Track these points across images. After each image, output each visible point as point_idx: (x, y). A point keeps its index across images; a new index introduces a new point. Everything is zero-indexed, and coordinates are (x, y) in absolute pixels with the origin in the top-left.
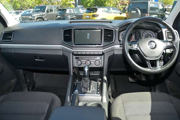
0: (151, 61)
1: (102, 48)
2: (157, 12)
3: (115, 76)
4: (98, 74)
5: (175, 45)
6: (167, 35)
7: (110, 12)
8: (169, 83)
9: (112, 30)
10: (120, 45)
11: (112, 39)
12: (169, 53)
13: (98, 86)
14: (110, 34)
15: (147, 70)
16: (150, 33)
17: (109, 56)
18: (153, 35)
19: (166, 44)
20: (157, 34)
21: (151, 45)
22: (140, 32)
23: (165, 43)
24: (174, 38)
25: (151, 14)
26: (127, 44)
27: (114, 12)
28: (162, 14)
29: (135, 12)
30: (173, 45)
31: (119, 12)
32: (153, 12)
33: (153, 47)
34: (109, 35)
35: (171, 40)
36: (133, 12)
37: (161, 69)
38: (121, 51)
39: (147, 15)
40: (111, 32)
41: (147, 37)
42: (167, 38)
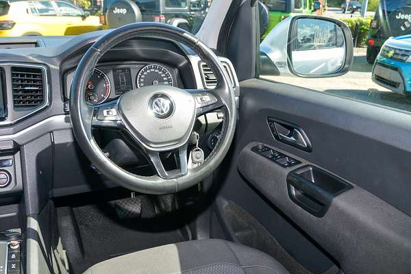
0: (162, 154)
1: (11, 129)
2: (184, 11)
3: (74, 209)
4: (14, 214)
5: (224, 102)
6: (203, 72)
7: (50, 13)
8: (226, 208)
9: (39, 70)
10: (66, 113)
11: (42, 96)
12: (215, 124)
13: (10, 255)
14: (34, 81)
15: (154, 182)
16: (157, 71)
17: (38, 152)
18: (167, 76)
19: (200, 101)
20: (176, 70)
21: (157, 108)
22: (129, 69)
23: (199, 98)
24: (220, 82)
25: (169, 16)
26: (85, 108)
27: (64, 12)
28: (199, 15)
29: (124, 11)
30: (219, 100)
31: (80, 12)
32: (174, 11)
33: (166, 112)
34: (31, 86)
35: (212, 87)
36: (117, 11)
37: (194, 174)
38: (69, 133)
39: (157, 19)
40: (35, 76)
41: (149, 82)
42: (205, 80)
